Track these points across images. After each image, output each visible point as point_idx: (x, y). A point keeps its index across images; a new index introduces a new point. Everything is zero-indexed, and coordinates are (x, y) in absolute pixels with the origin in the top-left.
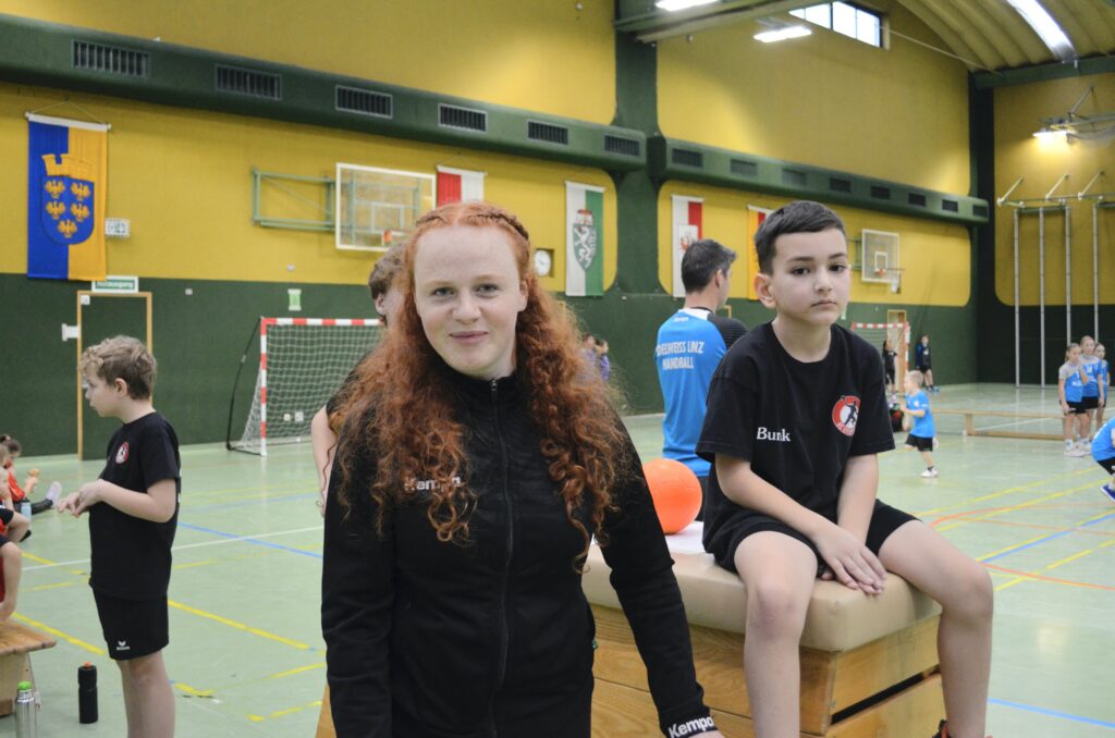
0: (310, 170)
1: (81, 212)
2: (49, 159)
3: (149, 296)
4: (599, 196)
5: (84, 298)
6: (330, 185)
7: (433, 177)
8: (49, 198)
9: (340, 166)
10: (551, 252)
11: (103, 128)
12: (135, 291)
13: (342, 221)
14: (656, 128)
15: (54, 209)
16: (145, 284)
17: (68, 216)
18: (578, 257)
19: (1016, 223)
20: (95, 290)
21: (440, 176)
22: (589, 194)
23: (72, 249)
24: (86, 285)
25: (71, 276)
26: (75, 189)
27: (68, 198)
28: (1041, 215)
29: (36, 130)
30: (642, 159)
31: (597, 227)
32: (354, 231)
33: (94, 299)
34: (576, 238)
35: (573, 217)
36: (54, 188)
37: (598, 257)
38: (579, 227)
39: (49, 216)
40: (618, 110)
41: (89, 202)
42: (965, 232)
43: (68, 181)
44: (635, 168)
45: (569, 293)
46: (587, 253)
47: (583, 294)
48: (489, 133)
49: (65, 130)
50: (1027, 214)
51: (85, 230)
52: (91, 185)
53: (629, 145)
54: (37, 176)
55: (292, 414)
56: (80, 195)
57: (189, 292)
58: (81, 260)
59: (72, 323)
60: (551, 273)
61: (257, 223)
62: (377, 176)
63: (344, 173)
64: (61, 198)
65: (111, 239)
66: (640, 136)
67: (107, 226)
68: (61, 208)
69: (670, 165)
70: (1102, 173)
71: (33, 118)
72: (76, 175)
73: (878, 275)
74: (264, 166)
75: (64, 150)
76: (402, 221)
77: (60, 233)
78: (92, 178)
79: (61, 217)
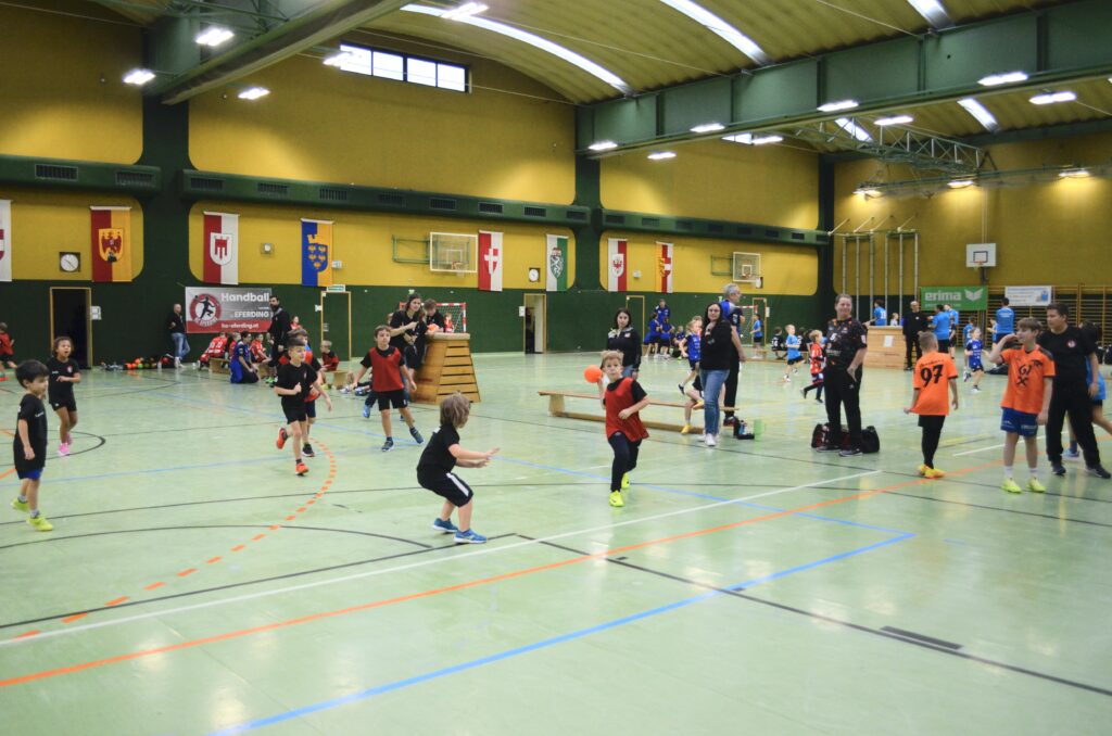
0: (419, 236)
1: (322, 258)
2: (310, 237)
3: (349, 293)
4: (566, 240)
5: (324, 294)
6: (427, 242)
7: (476, 236)
8: (309, 253)
9: (432, 233)
10: (538, 270)
11: (331, 223)
12: (344, 291)
13: (433, 258)
14: (599, 203)
15: (312, 257)
16: (348, 288)
17: (317, 260)
18: (553, 271)
19: (844, 246)
20: (328, 291)
21: (481, 236)
22: (559, 240)
23: (319, 274)
24: (324, 289)
25: (319, 285)
26: (320, 249)
27: (317, 253)
28: (858, 242)
29: (304, 224)
30: (588, 221)
31: (564, 256)
32: (439, 262)
33: (328, 294)
34: (552, 262)
35: (550, 252)
36: (312, 249)
37: (564, 272)
38: (554, 257)
39: (310, 260)
40: (577, 196)
41: (325, 254)
42: (814, 251)
43: (317, 245)
44: (585, 226)
45: (548, 290)
46: (558, 270)
47: (556, 290)
48: (505, 213)
49: (316, 224)
50: (851, 240)
51: (324, 265)
52: (326, 247)
53: (581, 215)
54: (305, 244)
56: (322, 251)
57: (366, 291)
58: (323, 278)
59: (319, 304)
60: (539, 280)
61: (395, 261)
62: (451, 237)
63: (434, 236)
64: (315, 253)
65: (333, 269)
66: (587, 209)
67: (333, 264)
68: (315, 257)
69: (604, 223)
70: (892, 216)
71: (304, 220)
72: (321, 243)
73: (744, 278)
74: (398, 235)
75: (316, 232)
76: (461, 256)
77: (314, 268)
78: (327, 244)
79: (315, 260)
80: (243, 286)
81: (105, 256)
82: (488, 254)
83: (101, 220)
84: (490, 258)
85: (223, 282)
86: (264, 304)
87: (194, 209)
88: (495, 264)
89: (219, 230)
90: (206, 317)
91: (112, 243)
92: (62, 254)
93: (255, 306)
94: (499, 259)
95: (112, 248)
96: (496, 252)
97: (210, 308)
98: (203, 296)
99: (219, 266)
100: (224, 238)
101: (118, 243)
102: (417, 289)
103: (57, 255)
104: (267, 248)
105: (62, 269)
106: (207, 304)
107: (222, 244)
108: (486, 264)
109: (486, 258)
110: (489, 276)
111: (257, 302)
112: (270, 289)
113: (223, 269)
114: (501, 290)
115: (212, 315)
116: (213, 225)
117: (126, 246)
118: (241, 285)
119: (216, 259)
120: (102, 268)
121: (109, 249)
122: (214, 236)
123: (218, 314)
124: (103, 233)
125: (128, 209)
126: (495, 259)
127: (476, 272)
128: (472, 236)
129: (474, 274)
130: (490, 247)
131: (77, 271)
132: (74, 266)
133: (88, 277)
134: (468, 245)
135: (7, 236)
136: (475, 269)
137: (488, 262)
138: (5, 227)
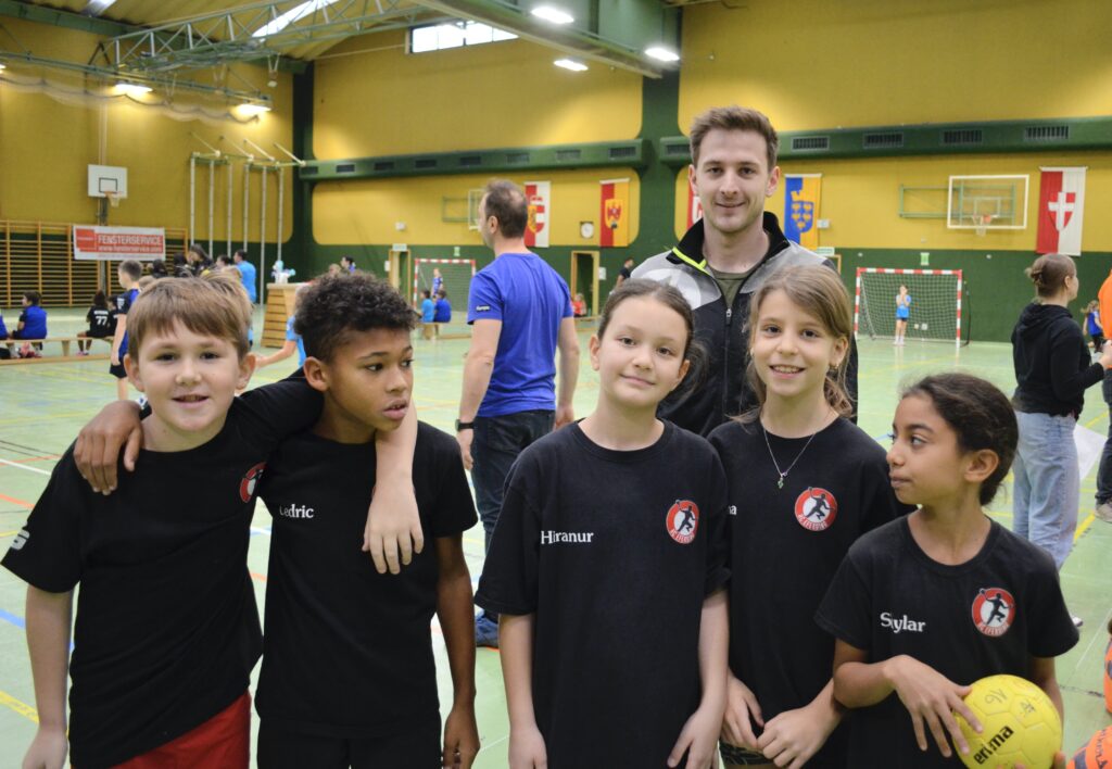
0: (935, 182)
1: (807, 217)
2: (794, 194)
3: (839, 257)
6: (945, 191)
7: (1036, 176)
8: (793, 211)
9: (951, 178)
12: (833, 255)
13: (952, 211)
15: (796, 216)
16: (838, 251)
17: (802, 220)
21: (1044, 175)
23: (802, 235)
26: (805, 206)
27: (802, 211)
29: (789, 181)
32: (961, 217)
36: (796, 207)
39: (793, 220)
41: (811, 212)
43: (802, 203)
49: (800, 180)
51: (809, 226)
52: (812, 204)
54: (789, 202)
55: (920, 325)
56: (807, 209)
57: (860, 255)
58: (807, 240)
61: (903, 216)
64: (799, 212)
65: (819, 230)
67: (819, 223)
68: (799, 216)
71: (789, 175)
72: (806, 200)
74: (908, 184)
75: (801, 189)
76: (999, 207)
77: (797, 229)
78: (813, 200)
79: (799, 220)
81: (609, 223)
82: (1055, 199)
83: (608, 192)
84: (1059, 207)
88: (1068, 215)
91: (614, 211)
92: (582, 223)
94: (1077, 208)
95: (615, 215)
96: (1071, 198)
101: (619, 211)
102: (934, 254)
103: (578, 224)
105: (582, 236)
108: (1053, 216)
109: (1052, 206)
110: (1056, 234)
114: (1080, 254)
117: (624, 214)
120: (607, 233)
121: (612, 218)
122: (698, 200)
124: (609, 203)
125: (627, 180)
126: (1070, 207)
127: (1025, 227)
128: (1027, 177)
129: (1022, 231)
130: (1060, 189)
131: (592, 237)
132: (590, 234)
133: (597, 242)
134: (1012, 190)
135: (547, 209)
136: (1022, 224)
137: (1055, 213)
138: (546, 203)
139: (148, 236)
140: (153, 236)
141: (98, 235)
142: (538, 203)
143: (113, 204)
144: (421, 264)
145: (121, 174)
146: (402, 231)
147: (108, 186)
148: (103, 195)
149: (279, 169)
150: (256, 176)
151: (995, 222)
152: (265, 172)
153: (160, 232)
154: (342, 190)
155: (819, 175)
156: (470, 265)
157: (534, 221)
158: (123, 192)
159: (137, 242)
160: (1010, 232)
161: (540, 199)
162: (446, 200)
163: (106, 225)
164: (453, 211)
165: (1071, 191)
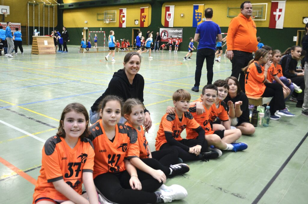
1: (199, 17)
2: (196, 10)
7: (270, 4)
8: (196, 16)
15: (196, 17)
17: (198, 18)
21: (272, 3)
23: (198, 23)
27: (198, 16)
29: (194, 6)
36: (196, 14)
39: (195, 18)
43: (198, 13)
49: (198, 6)
51: (200, 20)
52: (201, 13)
54: (194, 13)
56: (200, 15)
61: (228, 17)
64: (197, 16)
67: (203, 19)
72: (199, 12)
74: (230, 7)
75: (198, 9)
76: (258, 13)
77: (197, 21)
78: (201, 12)
79: (197, 18)
80: (174, 28)
81: (143, 20)
82: (276, 11)
83: (142, 11)
84: (277, 13)
85: (169, 27)
86: (180, 33)
87: (163, 5)
88: (279, 16)
89: (169, 11)
90: (165, 37)
91: (144, 17)
92: (135, 20)
93: (177, 34)
94: (283, 14)
96: (281, 10)
97: (165, 34)
98: (164, 31)
99: (168, 22)
100: (170, 13)
101: (145, 16)
104: (182, 15)
105: (135, 24)
106: (165, 33)
107: (169, 15)
108: (274, 16)
109: (274, 13)
110: (276, 22)
111: (178, 32)
112: (182, 29)
113: (169, 22)
114: (282, 28)
115: (166, 36)
116: (168, 9)
117: (147, 17)
118: (174, 27)
119: (168, 19)
120: (142, 23)
121: (144, 18)
122: (168, 13)
123: (167, 36)
124: (143, 14)
125: (148, 7)
126: (280, 13)
127: (265, 20)
128: (267, 4)
129: (265, 21)
130: (277, 8)
131: (138, 24)
132: (138, 23)
133: (139, 26)
134: (262, 8)
135: (126, 16)
136: (265, 19)
137: (275, 15)
138: (125, 14)
139: (16, 25)
140: (17, 25)
141: (2, 25)
142: (123, 14)
143: (6, 16)
144: (91, 33)
145: (8, 8)
146: (86, 23)
147: (4, 11)
148: (3, 14)
149: (53, 6)
150: (46, 8)
151: (256, 18)
152: (49, 7)
153: (20, 24)
154: (70, 12)
155: (203, 5)
156: (104, 33)
157: (122, 19)
158: (9, 13)
159: (13, 27)
160: (261, 21)
161: (124, 13)
162: (98, 14)
163: (4, 22)
164: (100, 17)
165: (280, 8)
